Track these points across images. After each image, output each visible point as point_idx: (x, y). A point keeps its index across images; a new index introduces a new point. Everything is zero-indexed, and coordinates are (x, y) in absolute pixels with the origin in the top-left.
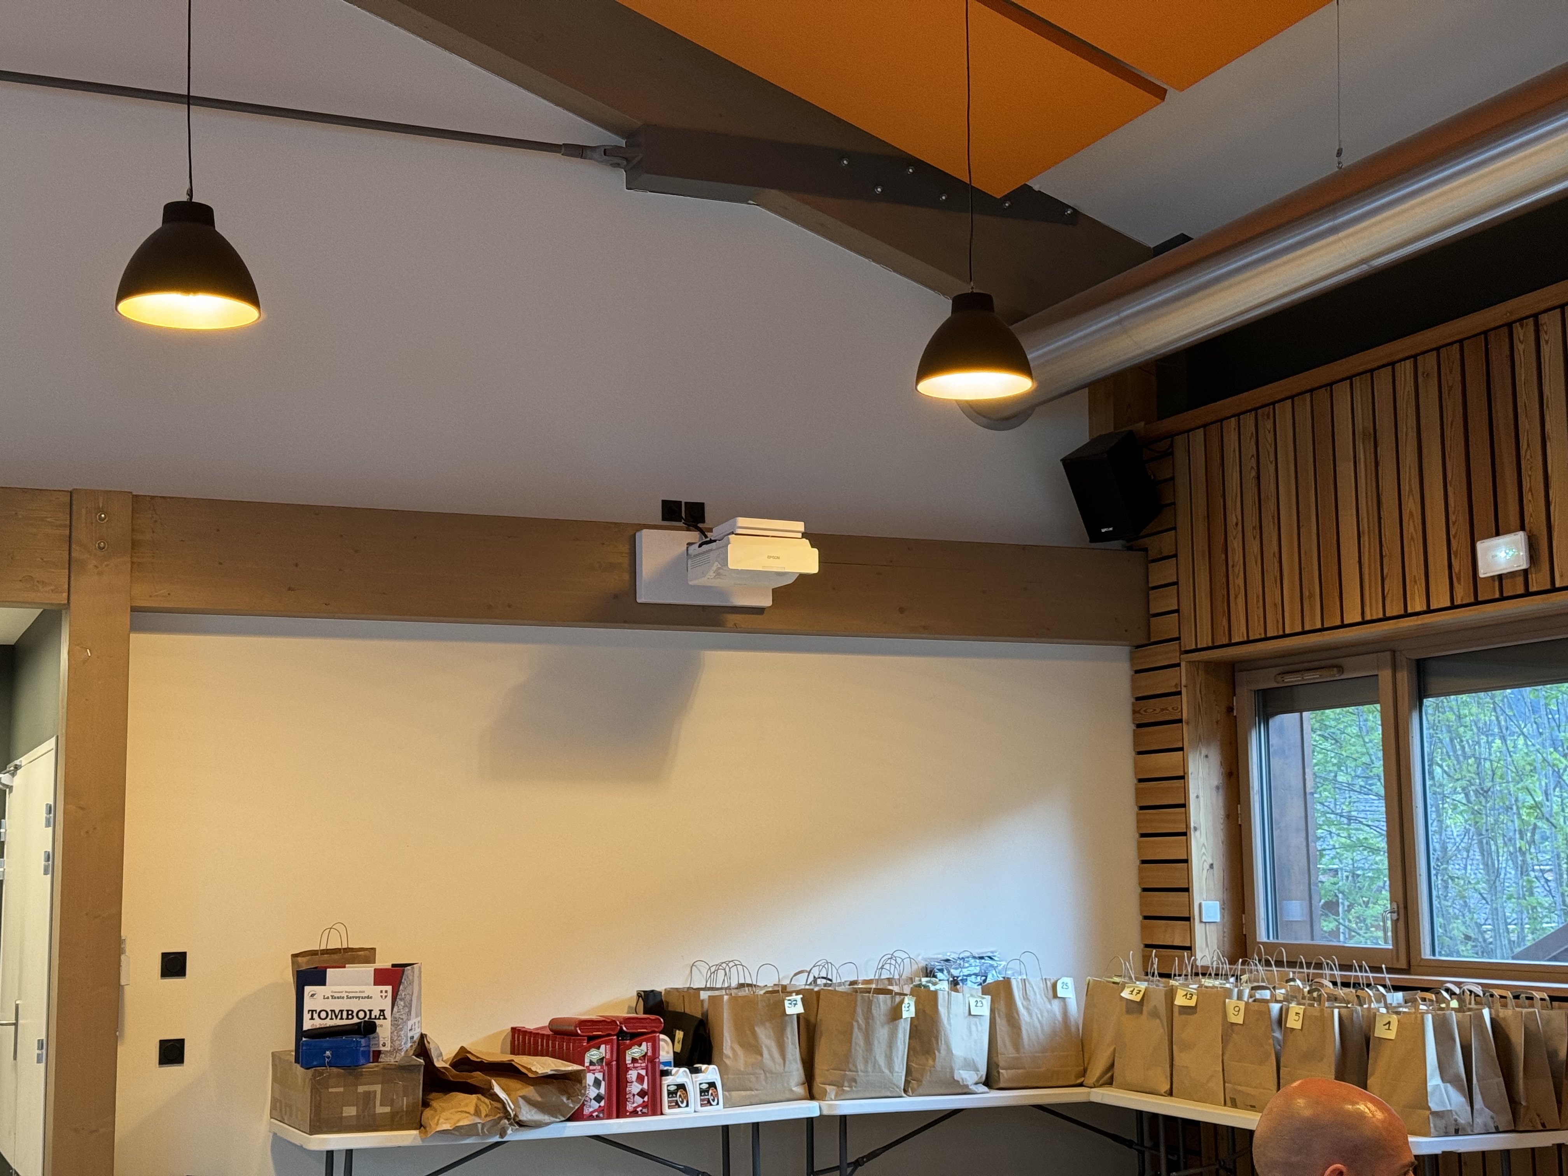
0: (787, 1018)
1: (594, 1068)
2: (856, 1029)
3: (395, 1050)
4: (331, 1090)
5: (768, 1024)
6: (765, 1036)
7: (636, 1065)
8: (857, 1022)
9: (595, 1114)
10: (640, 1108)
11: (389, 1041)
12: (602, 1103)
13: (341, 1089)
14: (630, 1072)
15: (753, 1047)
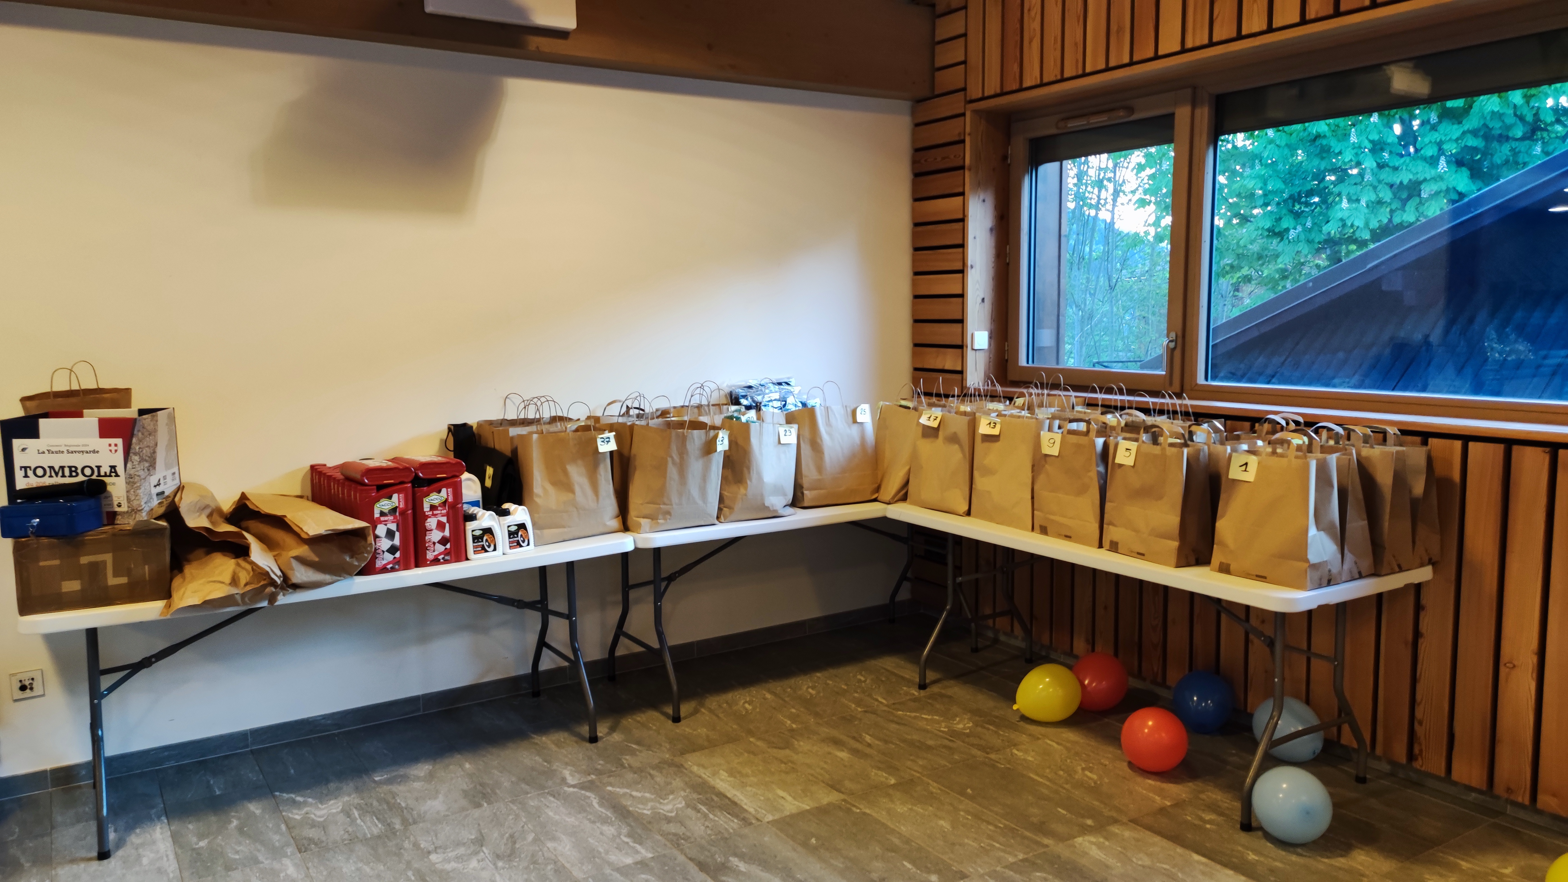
0: (600, 455)
1: (386, 518)
2: (670, 465)
3: (134, 511)
4: (42, 564)
5: (580, 462)
6: (577, 474)
7: (435, 512)
8: (672, 457)
9: (389, 566)
10: (442, 556)
11: (125, 501)
12: (398, 555)
13: (57, 562)
14: (429, 520)
15: (564, 485)
